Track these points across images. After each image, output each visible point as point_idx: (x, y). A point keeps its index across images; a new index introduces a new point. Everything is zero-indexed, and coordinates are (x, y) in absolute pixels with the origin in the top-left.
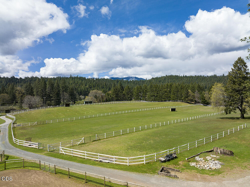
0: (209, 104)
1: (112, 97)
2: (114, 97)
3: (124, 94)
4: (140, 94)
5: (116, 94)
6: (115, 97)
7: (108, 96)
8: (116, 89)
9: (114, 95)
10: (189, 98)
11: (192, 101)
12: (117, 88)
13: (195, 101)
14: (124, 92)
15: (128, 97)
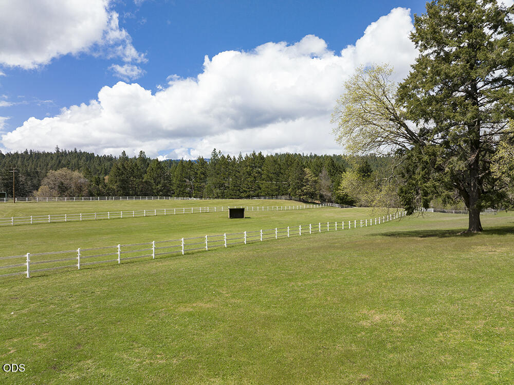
0: (354, 204)
1: (108, 190)
4: (188, 180)
5: (120, 181)
6: (119, 189)
10: (305, 187)
11: (312, 195)
13: (321, 196)
14: (146, 177)
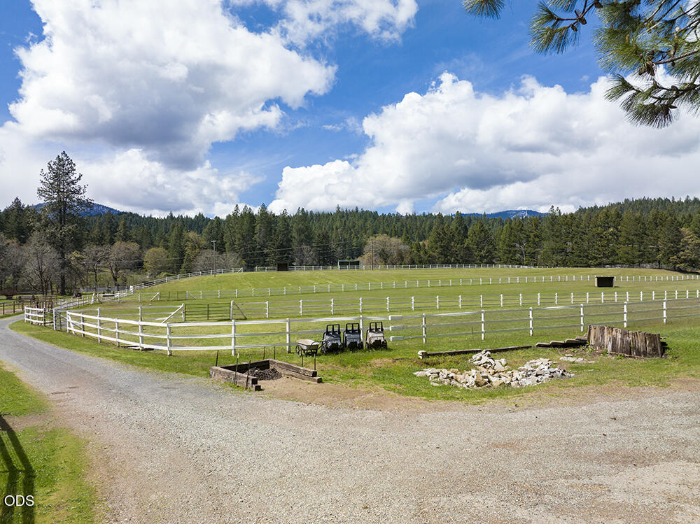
1: (429, 257)
2: (435, 254)
3: (468, 248)
4: (518, 245)
5: (441, 247)
6: (440, 256)
7: (419, 251)
8: (444, 232)
9: (437, 248)
10: (682, 253)
11: (694, 263)
12: (445, 230)
14: (467, 241)
15: (481, 256)
